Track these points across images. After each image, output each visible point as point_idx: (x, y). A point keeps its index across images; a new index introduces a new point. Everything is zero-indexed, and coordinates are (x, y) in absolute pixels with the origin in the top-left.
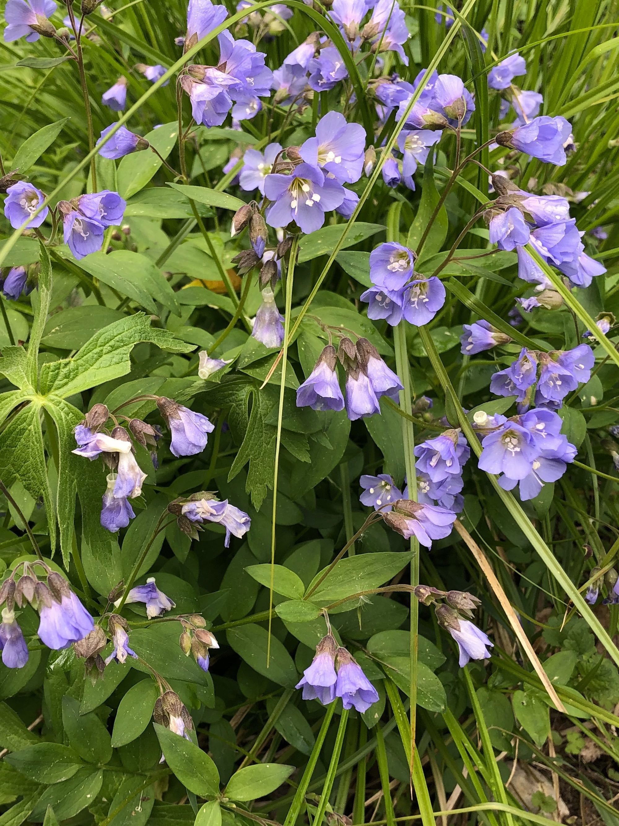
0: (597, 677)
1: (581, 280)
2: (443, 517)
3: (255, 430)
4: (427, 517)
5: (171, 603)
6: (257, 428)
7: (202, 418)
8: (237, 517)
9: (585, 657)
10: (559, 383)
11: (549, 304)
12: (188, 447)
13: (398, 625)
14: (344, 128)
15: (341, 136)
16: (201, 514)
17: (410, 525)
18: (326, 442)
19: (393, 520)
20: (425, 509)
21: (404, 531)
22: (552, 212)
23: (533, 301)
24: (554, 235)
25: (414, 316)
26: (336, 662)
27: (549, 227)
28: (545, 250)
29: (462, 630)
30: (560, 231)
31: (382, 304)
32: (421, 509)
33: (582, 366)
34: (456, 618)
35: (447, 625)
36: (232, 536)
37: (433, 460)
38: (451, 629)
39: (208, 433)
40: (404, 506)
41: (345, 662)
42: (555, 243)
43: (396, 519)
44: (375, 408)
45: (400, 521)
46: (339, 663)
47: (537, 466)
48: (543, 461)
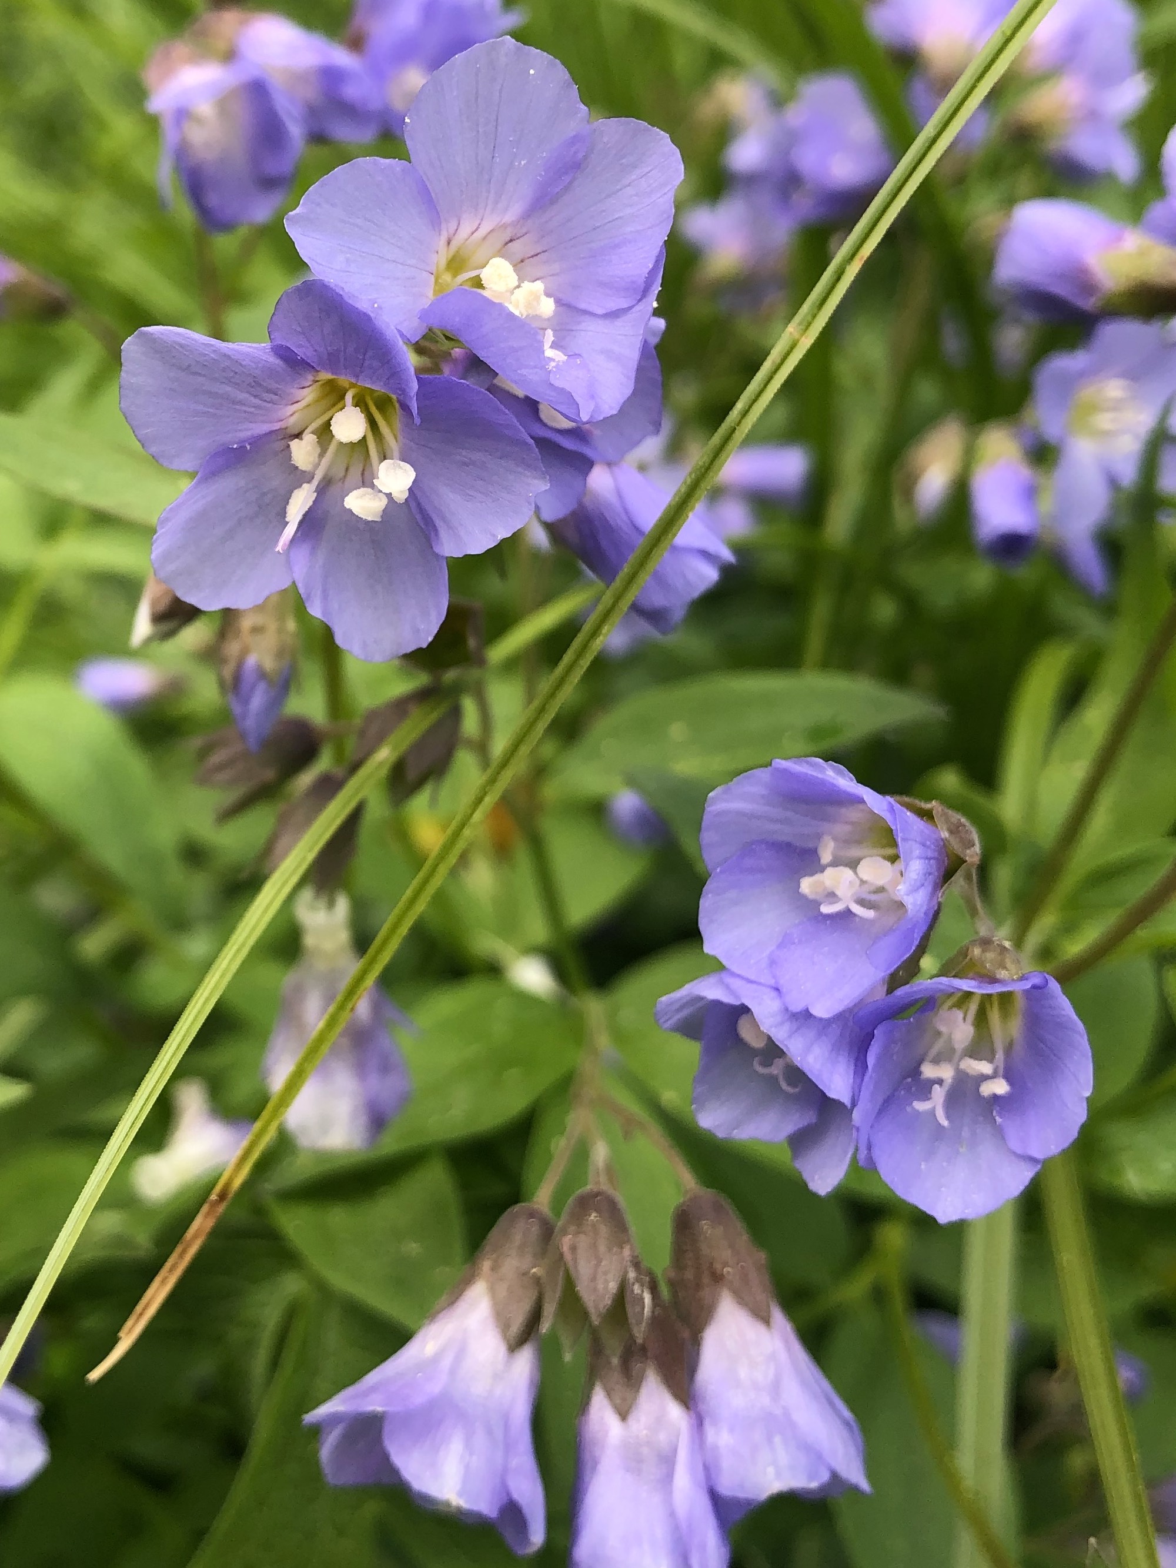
14: (576, 139)
15: (567, 188)
25: (927, 1159)
31: (766, 1067)
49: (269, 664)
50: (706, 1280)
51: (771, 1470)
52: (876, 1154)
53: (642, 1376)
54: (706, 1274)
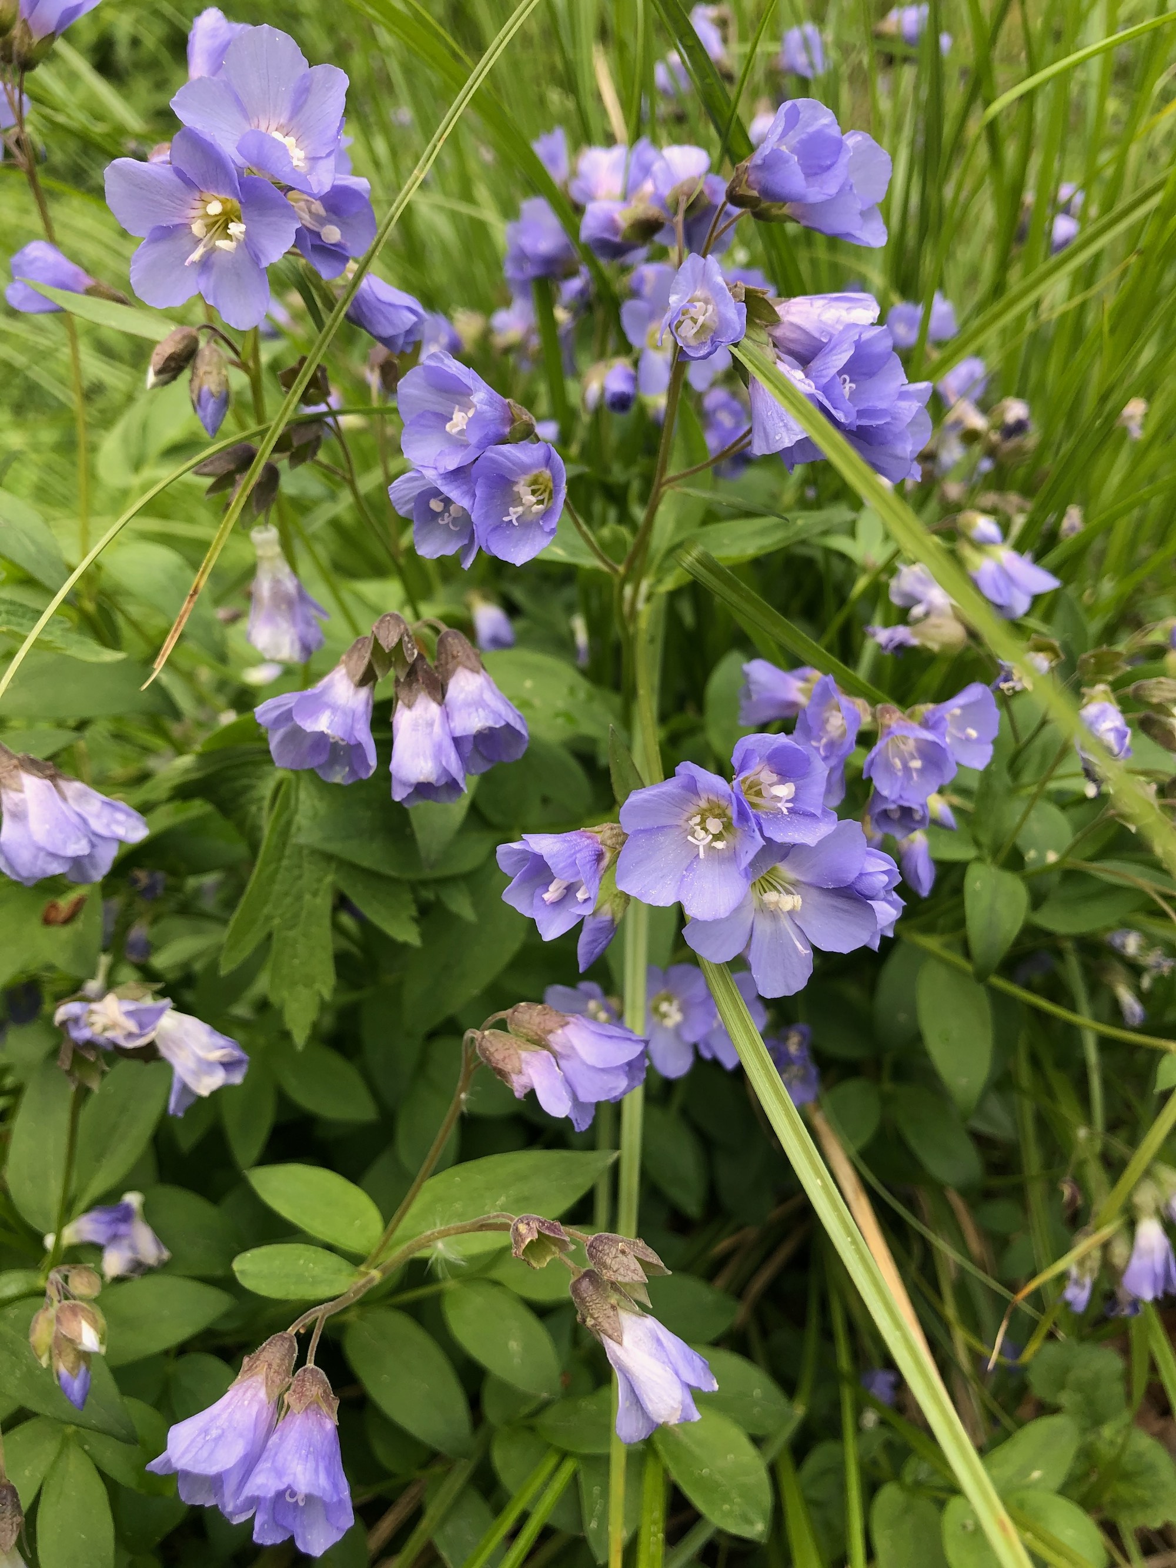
0: (1126, 1477)
1: (1005, 595)
2: (609, 1047)
4: (572, 1047)
5: (159, 1250)
6: (289, 859)
7: (116, 809)
8: (203, 1046)
9: (1107, 1431)
10: (916, 764)
11: (935, 641)
12: (36, 857)
13: (713, 1335)
14: (305, 76)
15: (305, 101)
16: (98, 1028)
17: (527, 1063)
18: (462, 906)
19: (492, 1050)
20: (571, 1027)
21: (514, 1077)
22: (838, 321)
23: (901, 633)
24: (834, 358)
25: (514, 547)
26: (280, 1406)
27: (828, 350)
28: (809, 385)
29: (627, 1340)
30: (845, 346)
31: (443, 520)
32: (562, 1026)
33: (973, 733)
34: (613, 1307)
35: (593, 1326)
36: (185, 1089)
37: (552, 888)
38: (602, 1335)
39: (121, 842)
40: (526, 1017)
41: (296, 1407)
42: (835, 371)
43: (500, 1046)
44: (446, 772)
45: (507, 1053)
46: (284, 1409)
47: (790, 902)
48: (815, 896)
49: (214, 388)
50: (450, 659)
51: (477, 719)
52: (489, 544)
53: (418, 691)
54: (450, 657)
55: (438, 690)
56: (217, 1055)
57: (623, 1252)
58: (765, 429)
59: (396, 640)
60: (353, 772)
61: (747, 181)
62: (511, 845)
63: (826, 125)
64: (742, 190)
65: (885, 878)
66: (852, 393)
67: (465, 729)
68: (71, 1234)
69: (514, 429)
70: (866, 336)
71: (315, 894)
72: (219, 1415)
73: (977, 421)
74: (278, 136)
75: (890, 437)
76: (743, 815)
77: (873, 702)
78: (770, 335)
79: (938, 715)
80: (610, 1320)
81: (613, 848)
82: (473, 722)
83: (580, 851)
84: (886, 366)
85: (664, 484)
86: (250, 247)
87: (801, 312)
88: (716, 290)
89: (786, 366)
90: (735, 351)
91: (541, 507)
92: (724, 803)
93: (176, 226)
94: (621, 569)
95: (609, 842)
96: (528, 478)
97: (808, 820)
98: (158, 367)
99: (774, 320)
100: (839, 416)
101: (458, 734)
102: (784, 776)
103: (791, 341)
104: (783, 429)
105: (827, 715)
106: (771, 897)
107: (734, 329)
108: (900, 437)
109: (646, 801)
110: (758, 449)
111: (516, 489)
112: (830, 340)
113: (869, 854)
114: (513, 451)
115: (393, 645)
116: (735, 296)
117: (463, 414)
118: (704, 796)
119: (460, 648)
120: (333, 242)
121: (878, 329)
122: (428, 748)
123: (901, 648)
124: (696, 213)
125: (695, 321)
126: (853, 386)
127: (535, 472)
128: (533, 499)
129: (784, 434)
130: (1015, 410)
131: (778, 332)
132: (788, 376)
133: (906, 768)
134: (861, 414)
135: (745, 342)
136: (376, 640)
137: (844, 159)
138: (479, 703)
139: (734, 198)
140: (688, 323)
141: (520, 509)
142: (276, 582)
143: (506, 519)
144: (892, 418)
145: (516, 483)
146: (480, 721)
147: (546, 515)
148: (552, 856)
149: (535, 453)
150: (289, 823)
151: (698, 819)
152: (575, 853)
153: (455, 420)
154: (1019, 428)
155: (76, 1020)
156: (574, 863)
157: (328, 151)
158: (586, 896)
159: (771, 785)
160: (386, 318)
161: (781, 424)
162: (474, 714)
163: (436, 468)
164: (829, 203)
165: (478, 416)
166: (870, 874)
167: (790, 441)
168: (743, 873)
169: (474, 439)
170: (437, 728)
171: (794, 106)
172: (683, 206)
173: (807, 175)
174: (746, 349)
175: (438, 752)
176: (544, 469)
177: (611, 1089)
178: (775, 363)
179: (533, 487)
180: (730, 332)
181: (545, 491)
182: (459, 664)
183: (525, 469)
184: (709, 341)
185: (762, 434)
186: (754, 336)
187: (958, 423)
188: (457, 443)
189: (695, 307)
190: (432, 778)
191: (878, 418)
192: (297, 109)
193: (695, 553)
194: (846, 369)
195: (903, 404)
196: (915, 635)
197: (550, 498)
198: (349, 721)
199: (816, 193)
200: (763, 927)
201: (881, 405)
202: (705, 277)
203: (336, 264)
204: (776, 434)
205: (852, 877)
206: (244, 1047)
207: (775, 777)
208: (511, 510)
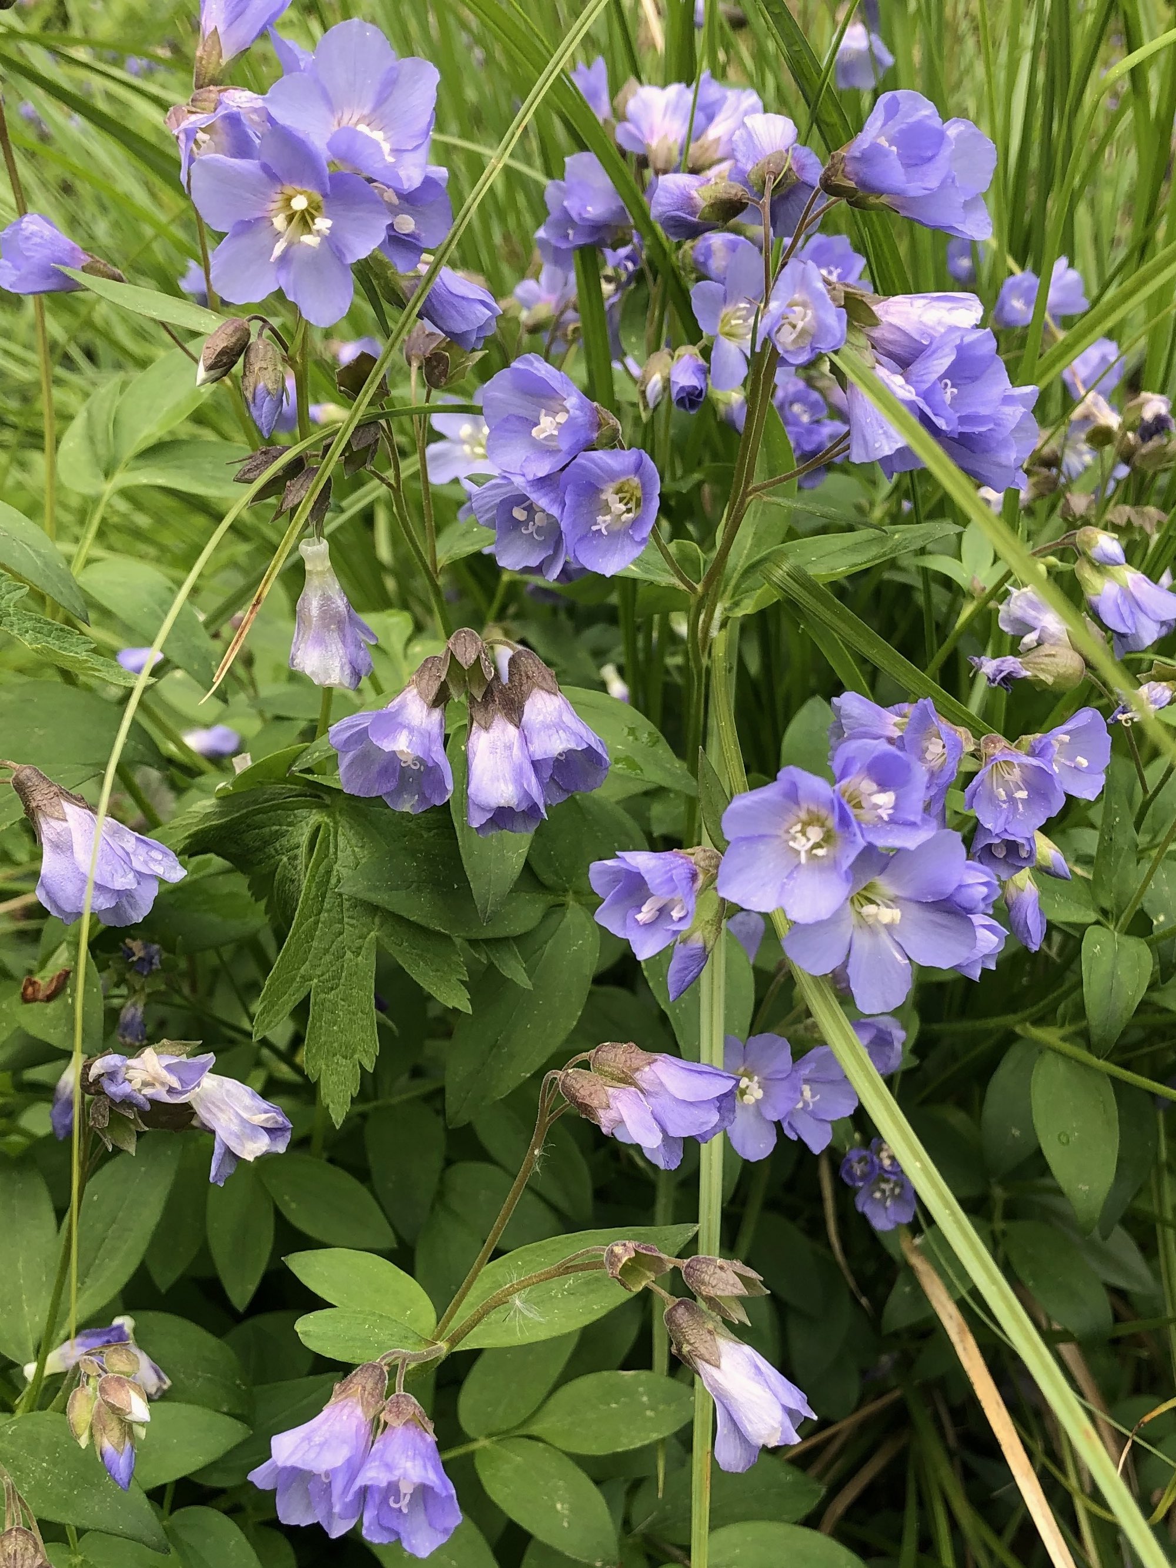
1: (1129, 623)
2: (700, 1081)
3: (324, 916)
4: (661, 1084)
5: (160, 1378)
6: (329, 911)
7: (152, 847)
8: (246, 1108)
10: (1022, 794)
11: (1048, 672)
14: (392, 69)
15: (391, 93)
16: (137, 1084)
17: (615, 1098)
18: (515, 971)
19: (577, 1087)
20: (659, 1063)
21: (601, 1113)
22: (940, 323)
23: (1011, 663)
24: (935, 362)
25: (602, 558)
26: (377, 1426)
27: (929, 353)
28: (910, 392)
29: (724, 1362)
30: (947, 350)
31: (527, 529)
32: (649, 1064)
33: (1083, 762)
34: (710, 1332)
35: (689, 1352)
36: (229, 1153)
37: (644, 909)
38: (698, 1361)
39: (162, 881)
40: (611, 1055)
41: (396, 1423)
42: (935, 376)
43: (585, 1083)
44: (527, 795)
45: (593, 1089)
46: (381, 1427)
47: (889, 915)
48: (915, 911)
49: (270, 385)
50: (526, 681)
51: (558, 742)
52: (577, 554)
53: (495, 713)
54: (524, 678)
55: (514, 710)
56: (260, 1119)
57: (721, 1268)
58: (864, 436)
59: (474, 657)
60: (423, 798)
61: (843, 171)
62: (605, 862)
63: (927, 116)
64: (839, 180)
65: (984, 890)
66: (954, 398)
67: (545, 753)
68: (56, 1362)
69: (601, 434)
70: (968, 339)
71: (357, 953)
72: (319, 1428)
73: (1111, 419)
74: (362, 128)
75: (994, 445)
76: (844, 821)
77: (977, 734)
78: (869, 336)
79: (1045, 741)
80: (707, 1345)
81: (706, 871)
82: (555, 745)
83: (675, 868)
84: (989, 371)
85: (750, 494)
86: (333, 244)
87: (900, 312)
88: (817, 296)
89: (886, 371)
90: (836, 359)
91: (631, 515)
92: (824, 813)
93: (257, 219)
94: (699, 587)
95: (702, 864)
96: (615, 485)
97: (907, 829)
98: (209, 362)
99: (873, 321)
100: (941, 423)
101: (538, 756)
102: (883, 786)
103: (890, 342)
104: (883, 436)
105: (926, 744)
106: (870, 909)
107: (834, 335)
108: (1004, 444)
109: (748, 808)
110: (857, 456)
111: (603, 497)
112: (931, 343)
113: (969, 867)
114: (604, 457)
115: (472, 662)
116: (834, 299)
117: (551, 419)
118: (804, 806)
119: (534, 669)
120: (406, 232)
121: (981, 332)
122: (506, 769)
123: (1009, 679)
124: (783, 191)
125: (794, 327)
126: (955, 390)
127: (623, 479)
128: (622, 507)
129: (884, 442)
130: (1154, 405)
131: (876, 333)
132: (887, 381)
133: (1011, 800)
134: (963, 420)
135: (846, 349)
136: (453, 656)
137: (946, 152)
138: (559, 726)
139: (829, 187)
140: (787, 328)
141: (608, 518)
142: (326, 599)
143: (594, 528)
144: (995, 424)
145: (602, 491)
146: (561, 743)
147: (635, 523)
148: (648, 871)
149: (627, 459)
150: (329, 872)
151: (799, 827)
152: (670, 870)
153: (542, 425)
154: (1159, 425)
155: (111, 1075)
156: (671, 879)
157: (415, 144)
158: (682, 914)
159: (870, 795)
160: (458, 312)
161: (881, 431)
162: (556, 736)
163: (523, 475)
164: (932, 196)
165: (571, 420)
166: (969, 885)
167: (891, 449)
168: (844, 876)
169: (565, 445)
170: (516, 751)
171: (894, 97)
172: (769, 186)
173: (907, 166)
174: (848, 357)
175: (518, 777)
176: (632, 476)
177: (703, 1123)
178: (874, 368)
179: (621, 495)
180: (829, 338)
181: (631, 499)
182: (534, 685)
183: (612, 476)
184: (808, 348)
185: (861, 442)
186: (853, 340)
187: (1087, 418)
188: (544, 449)
189: (794, 312)
190: (513, 803)
191: (982, 424)
192: (382, 99)
193: (786, 566)
194: (946, 375)
195: (1008, 410)
196: (1025, 665)
197: (638, 505)
198: (426, 741)
199: (915, 188)
200: (863, 943)
201: (984, 411)
202: (804, 282)
203: (411, 256)
204: (875, 442)
205: (951, 889)
206: (287, 1114)
207: (874, 787)
208: (600, 518)
